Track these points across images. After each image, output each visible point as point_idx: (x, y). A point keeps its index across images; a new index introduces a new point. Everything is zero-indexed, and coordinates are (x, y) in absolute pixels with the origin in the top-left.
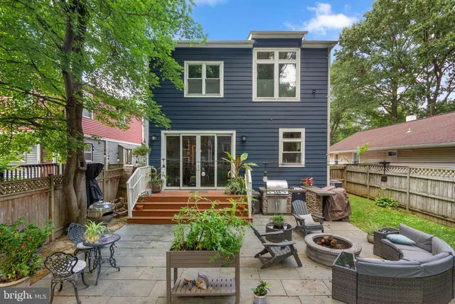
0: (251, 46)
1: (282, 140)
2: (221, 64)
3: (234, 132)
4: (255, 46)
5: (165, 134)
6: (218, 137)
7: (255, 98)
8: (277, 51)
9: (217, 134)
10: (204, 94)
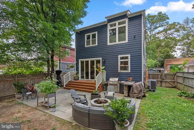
0: (106, 23)
1: (119, 60)
2: (96, 33)
3: (101, 58)
4: (108, 22)
5: (80, 60)
6: (96, 61)
7: (109, 44)
8: (117, 22)
9: (95, 59)
10: (91, 45)
